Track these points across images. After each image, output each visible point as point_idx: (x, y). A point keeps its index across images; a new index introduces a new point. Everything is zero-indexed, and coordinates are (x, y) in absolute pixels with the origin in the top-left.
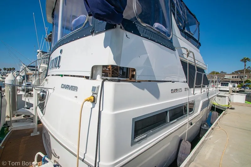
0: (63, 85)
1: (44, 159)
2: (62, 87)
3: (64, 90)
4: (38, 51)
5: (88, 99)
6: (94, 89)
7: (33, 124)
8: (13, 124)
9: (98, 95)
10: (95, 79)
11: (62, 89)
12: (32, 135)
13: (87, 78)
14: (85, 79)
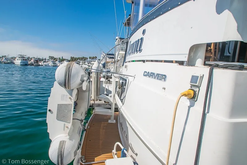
0: (146, 72)
1: (123, 151)
2: (144, 75)
3: (147, 78)
4: (117, 38)
5: (187, 93)
6: (194, 79)
7: (111, 111)
8: (96, 108)
9: (200, 88)
10: (193, 65)
11: (145, 77)
12: (110, 121)
13: (181, 63)
14: (177, 65)
